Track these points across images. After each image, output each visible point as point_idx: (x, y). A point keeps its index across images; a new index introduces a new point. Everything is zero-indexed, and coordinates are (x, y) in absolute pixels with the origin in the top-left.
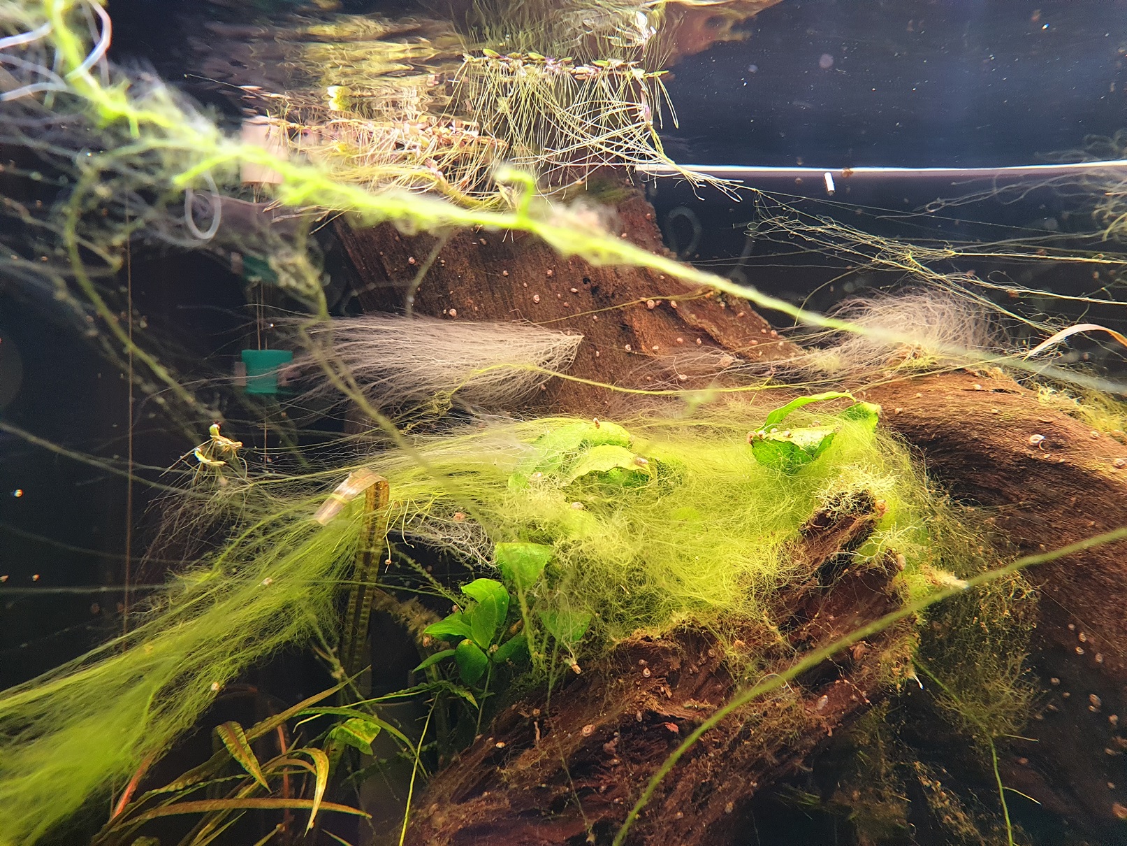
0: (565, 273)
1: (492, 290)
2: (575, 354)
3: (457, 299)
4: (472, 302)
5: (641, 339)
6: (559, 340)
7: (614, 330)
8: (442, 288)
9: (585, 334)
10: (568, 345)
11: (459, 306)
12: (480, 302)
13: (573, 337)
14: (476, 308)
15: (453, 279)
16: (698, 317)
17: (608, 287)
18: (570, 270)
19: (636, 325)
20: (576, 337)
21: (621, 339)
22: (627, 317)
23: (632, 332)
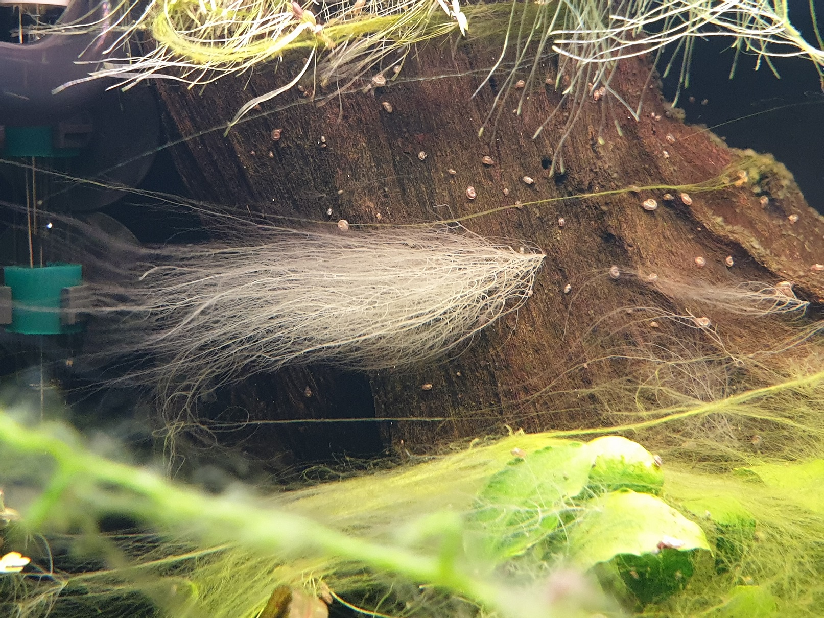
0: (513, 151)
1: (402, 185)
2: (531, 284)
3: (350, 201)
4: (372, 205)
5: (636, 258)
6: (506, 261)
7: (593, 242)
8: (327, 184)
9: (547, 251)
10: (521, 268)
11: (352, 213)
12: (383, 204)
13: (529, 257)
14: (379, 215)
15: (343, 169)
16: (726, 221)
17: (582, 174)
18: (521, 146)
19: (627, 235)
20: (534, 256)
21: (602, 256)
22: (612, 222)
23: (621, 247)
